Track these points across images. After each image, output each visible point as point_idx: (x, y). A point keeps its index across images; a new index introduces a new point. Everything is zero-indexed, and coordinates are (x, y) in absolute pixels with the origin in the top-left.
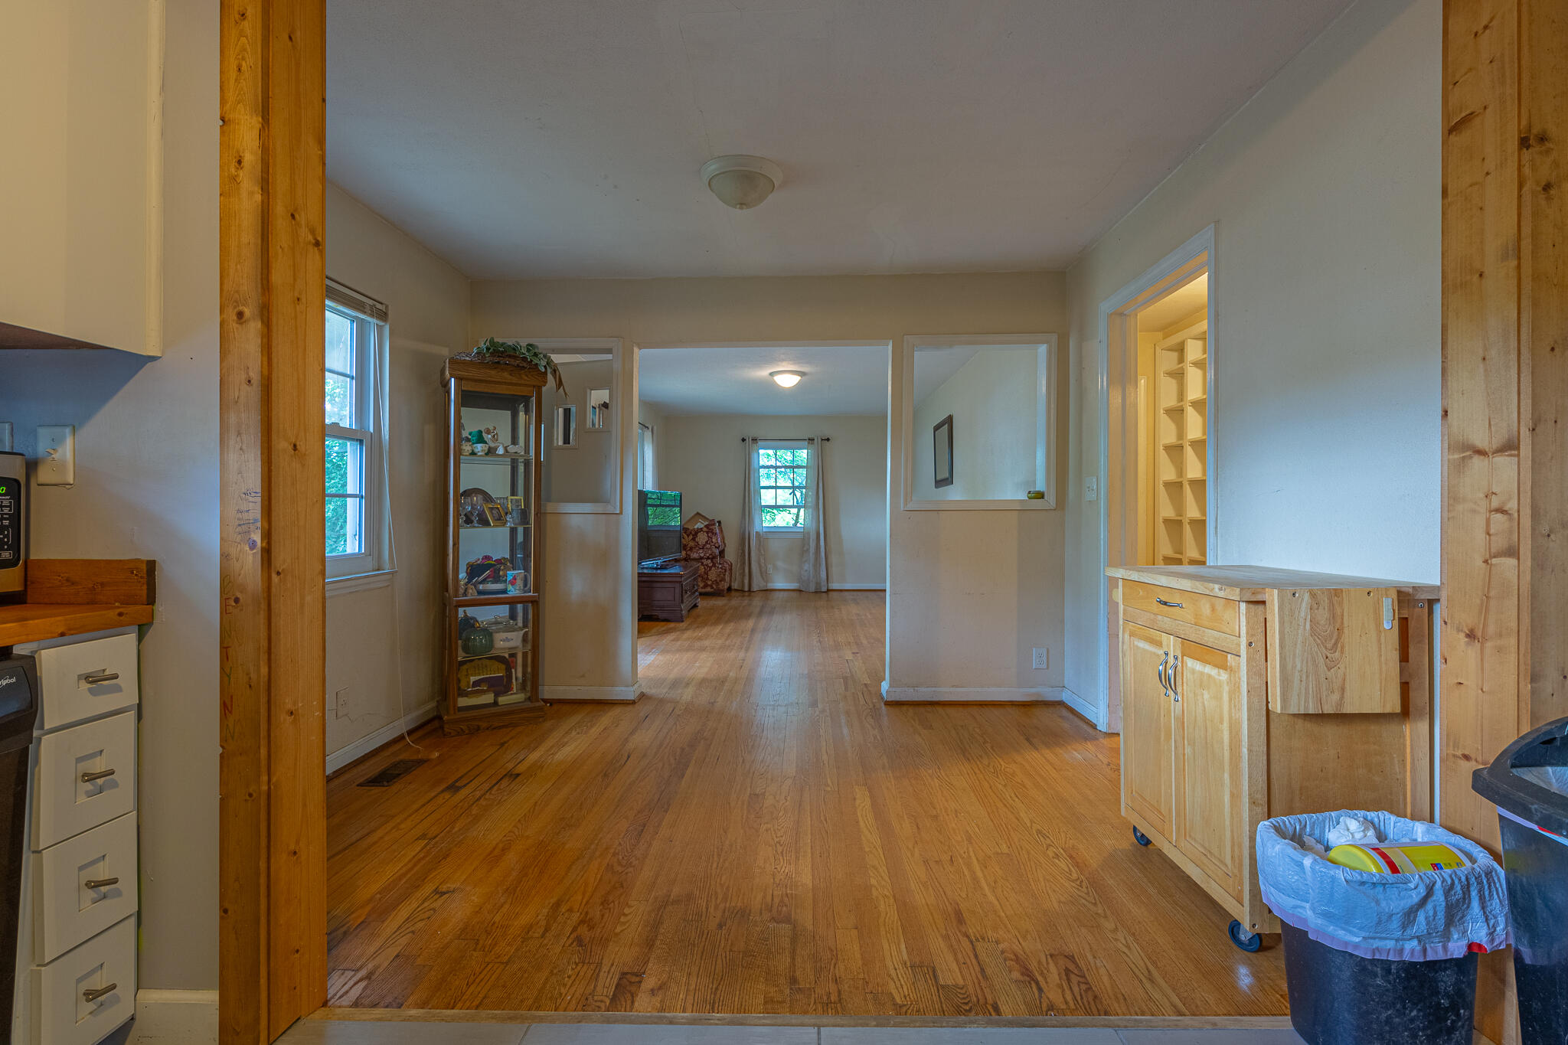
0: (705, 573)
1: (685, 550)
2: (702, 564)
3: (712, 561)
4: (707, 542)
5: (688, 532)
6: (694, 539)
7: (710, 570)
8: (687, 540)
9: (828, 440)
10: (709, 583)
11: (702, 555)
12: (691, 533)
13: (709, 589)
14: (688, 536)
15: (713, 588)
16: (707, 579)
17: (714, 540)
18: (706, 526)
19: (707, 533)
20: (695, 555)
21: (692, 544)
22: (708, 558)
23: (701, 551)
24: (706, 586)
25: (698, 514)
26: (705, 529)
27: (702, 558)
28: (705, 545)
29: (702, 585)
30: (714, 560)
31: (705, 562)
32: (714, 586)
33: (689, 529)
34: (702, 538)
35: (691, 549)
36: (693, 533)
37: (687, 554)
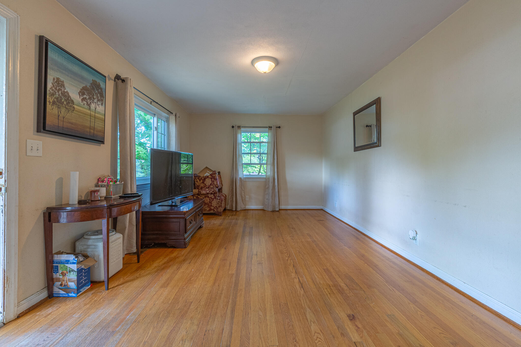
0: (210, 202)
1: (198, 188)
2: (208, 197)
3: (214, 196)
4: (211, 184)
5: (200, 178)
6: (203, 182)
7: (213, 200)
8: (198, 183)
9: (279, 127)
10: (212, 208)
11: (208, 192)
12: (201, 179)
13: (212, 212)
14: (200, 180)
15: (214, 211)
16: (211, 206)
17: (215, 183)
18: (211, 175)
19: (211, 179)
20: (203, 192)
21: (202, 185)
22: (212, 194)
23: (207, 190)
24: (210, 210)
25: (207, 167)
26: (210, 177)
27: (208, 194)
28: (210, 186)
29: (208, 209)
30: (215, 195)
31: (210, 196)
32: (215, 210)
33: (200, 176)
34: (208, 182)
35: (202, 188)
36: (203, 179)
37: (199, 191)
